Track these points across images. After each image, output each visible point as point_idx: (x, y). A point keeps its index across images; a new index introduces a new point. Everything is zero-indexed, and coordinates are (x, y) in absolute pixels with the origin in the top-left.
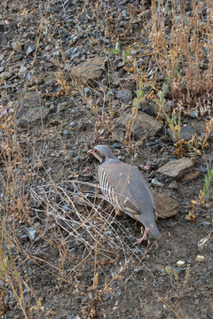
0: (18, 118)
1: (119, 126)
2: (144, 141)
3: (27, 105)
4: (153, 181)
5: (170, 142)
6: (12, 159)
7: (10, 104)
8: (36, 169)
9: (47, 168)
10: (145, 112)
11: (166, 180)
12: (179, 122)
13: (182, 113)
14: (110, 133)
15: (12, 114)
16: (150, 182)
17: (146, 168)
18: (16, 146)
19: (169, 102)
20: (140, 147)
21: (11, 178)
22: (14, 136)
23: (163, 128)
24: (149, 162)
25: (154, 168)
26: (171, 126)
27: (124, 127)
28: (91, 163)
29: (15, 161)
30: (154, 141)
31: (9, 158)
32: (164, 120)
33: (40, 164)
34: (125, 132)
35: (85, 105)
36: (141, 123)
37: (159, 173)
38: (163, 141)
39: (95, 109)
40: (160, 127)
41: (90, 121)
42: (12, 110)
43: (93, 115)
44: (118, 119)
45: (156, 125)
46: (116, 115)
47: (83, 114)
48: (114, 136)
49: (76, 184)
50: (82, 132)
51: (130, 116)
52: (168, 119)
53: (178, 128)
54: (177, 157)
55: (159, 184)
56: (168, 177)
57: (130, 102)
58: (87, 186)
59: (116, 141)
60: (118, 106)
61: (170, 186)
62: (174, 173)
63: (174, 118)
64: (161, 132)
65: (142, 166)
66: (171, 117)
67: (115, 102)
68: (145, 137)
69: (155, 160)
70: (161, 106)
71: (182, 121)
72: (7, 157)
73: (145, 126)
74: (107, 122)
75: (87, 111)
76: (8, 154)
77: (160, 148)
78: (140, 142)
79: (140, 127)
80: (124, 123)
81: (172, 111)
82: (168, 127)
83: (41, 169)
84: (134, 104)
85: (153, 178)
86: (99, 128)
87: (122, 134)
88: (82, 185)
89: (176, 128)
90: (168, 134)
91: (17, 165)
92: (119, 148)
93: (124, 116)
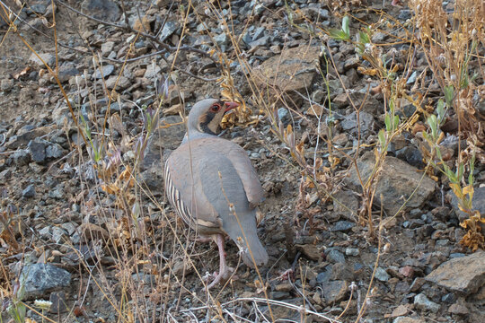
0: (142, 170)
1: (347, 187)
2: (399, 217)
3: (160, 143)
4: (418, 298)
5: (452, 220)
6: (130, 253)
7: (126, 141)
8: (179, 274)
9: (202, 273)
10: (402, 157)
11: (444, 296)
12: (471, 179)
13: (477, 161)
14: (330, 202)
15: (131, 162)
16: (411, 300)
17: (404, 272)
18: (139, 230)
19: (451, 138)
20: (390, 229)
21: (128, 293)
22: (135, 208)
23: (437, 191)
24: (409, 261)
25: (420, 273)
26: (455, 187)
27: (359, 188)
28: (291, 262)
29: (136, 258)
30: (419, 216)
31: (125, 252)
32: (440, 175)
33: (188, 263)
34: (360, 199)
35: (279, 143)
36: (392, 180)
37: (431, 283)
38: (439, 217)
39: (300, 153)
40: (433, 190)
41: (288, 177)
42: (130, 154)
43: (296, 164)
44: (346, 173)
45: (423, 185)
46: (343, 165)
47: (274, 163)
48: (338, 206)
49: (262, 305)
50: (272, 200)
51: (369, 165)
52: (448, 173)
53: (468, 190)
54: (466, 250)
55: (430, 304)
56: (448, 291)
57: (371, 138)
58: (283, 308)
59: (342, 218)
60: (347, 145)
61: (453, 308)
62: (462, 283)
63: (460, 171)
64: (433, 199)
65: (394, 268)
66: (454, 169)
67: (340, 139)
68: (401, 209)
69: (422, 255)
70: (435, 146)
71: (476, 176)
72: (120, 249)
73: (400, 186)
74: (323, 178)
75: (284, 157)
76: (122, 243)
77: (431, 231)
78: (391, 220)
79: (391, 189)
80: (358, 181)
81: (456, 155)
82: (447, 189)
83: (190, 274)
84: (380, 141)
85: (418, 292)
86: (307, 190)
87: (355, 203)
88: (274, 307)
89: (465, 190)
90: (448, 204)
91: (140, 266)
92: (349, 231)
93: (358, 168)
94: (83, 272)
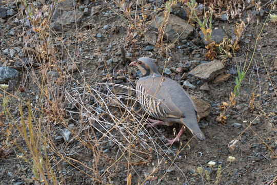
0: (52, 21)
1: (151, 29)
2: (176, 43)
3: (61, 8)
4: (185, 83)
5: (201, 45)
6: (47, 61)
7: (45, 7)
8: (70, 72)
9: (81, 71)
10: (177, 15)
11: (198, 82)
12: (210, 25)
13: (213, 16)
14: (143, 36)
15: (47, 17)
16: (182, 84)
17: (178, 70)
18: (51, 48)
19: (201, 5)
20: (172, 49)
21: (46, 80)
22: (49, 39)
23: (194, 31)
24: (181, 65)
25: (186, 70)
26: (203, 29)
27: (157, 30)
28: (124, 65)
29: (49, 64)
30: (185, 43)
31: (44, 61)
32: (196, 23)
33: (74, 66)
34: (157, 35)
35: (119, 8)
36: (173, 26)
37: (191, 75)
38: (195, 43)
39: (128, 13)
40: (192, 30)
41: (123, 24)
42: (46, 14)
43: (126, 18)
44: (150, 22)
45: (188, 28)
46: (149, 18)
47: (116, 18)
48: (147, 39)
49: (110, 86)
50: (115, 35)
51: (162, 19)
52: (200, 22)
53: (209, 31)
54: (208, 60)
55: (191, 86)
56: (200, 79)
57: (162, 6)
58: (121, 88)
59: (149, 44)
60: (150, 9)
61: (202, 88)
62: (206, 75)
63: (205, 21)
64: (192, 35)
65: (174, 68)
66: (202, 20)
67: (147, 6)
68: (177, 40)
69: (187, 62)
70: (193, 9)
71: (213, 24)
72: (42, 59)
73: (177, 29)
74: (140, 25)
75: (121, 15)
76: (43, 56)
77: (191, 50)
78: (172, 45)
79: (172, 30)
80: (156, 27)
81: (203, 14)
82: (199, 30)
83: (76, 71)
84: (166, 7)
85: (185, 80)
86: (132, 31)
87: (155, 37)
88: (116, 87)
89: (208, 31)
90: (199, 37)
91: (52, 68)
92: (152, 51)
93: (157, 20)
94: (24, 70)
